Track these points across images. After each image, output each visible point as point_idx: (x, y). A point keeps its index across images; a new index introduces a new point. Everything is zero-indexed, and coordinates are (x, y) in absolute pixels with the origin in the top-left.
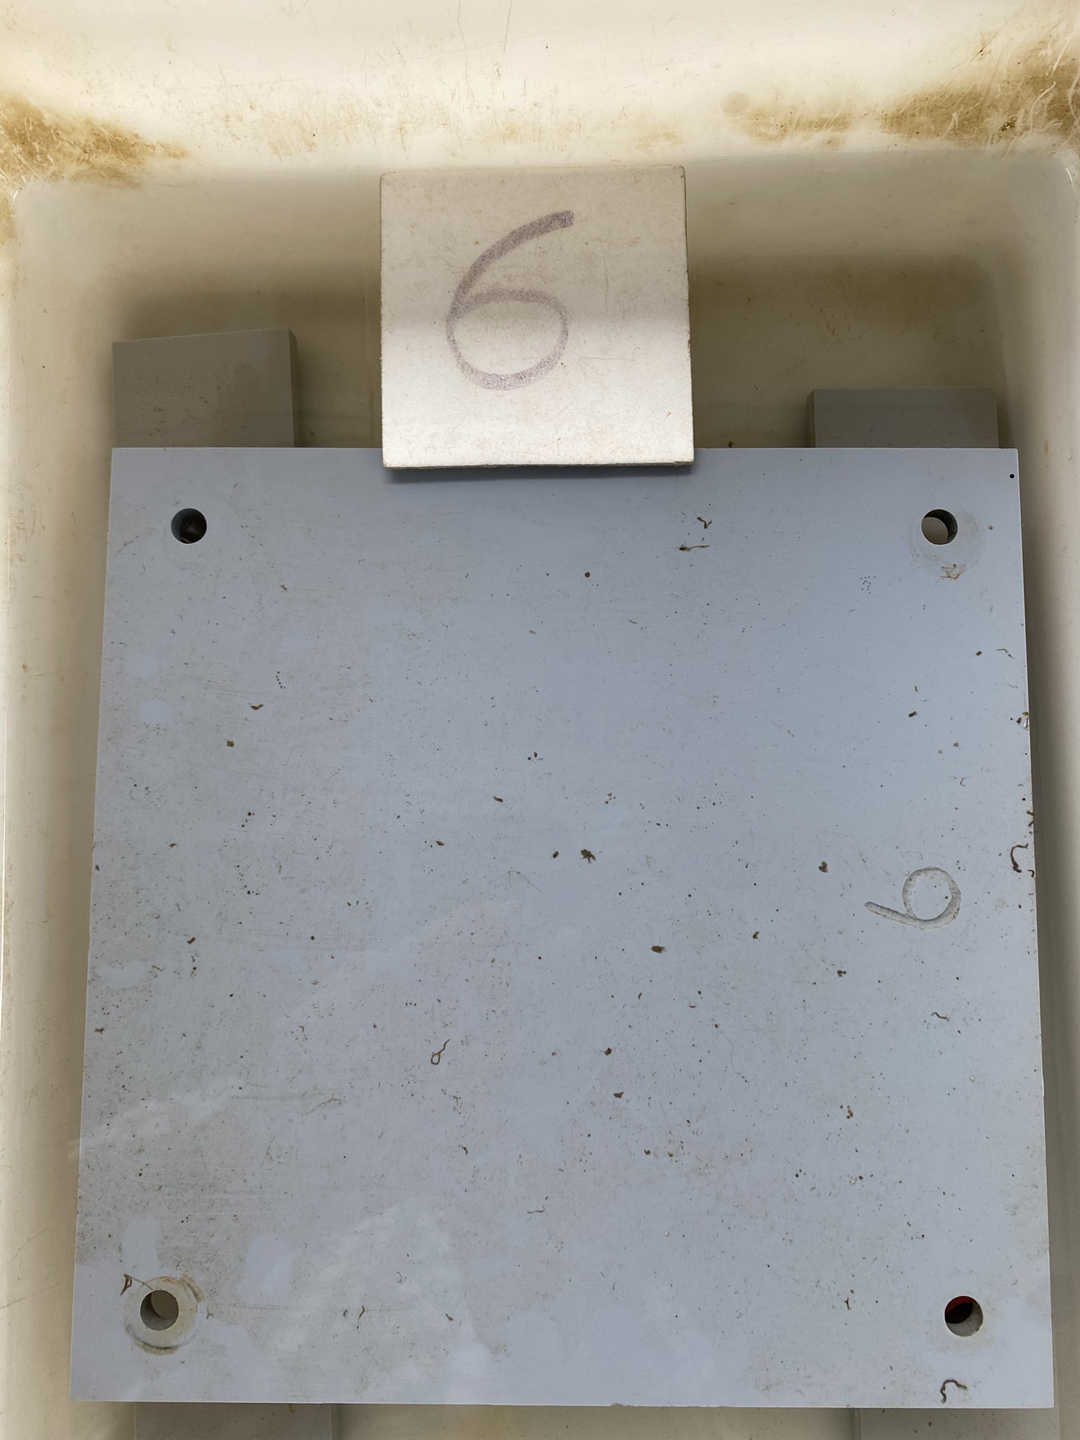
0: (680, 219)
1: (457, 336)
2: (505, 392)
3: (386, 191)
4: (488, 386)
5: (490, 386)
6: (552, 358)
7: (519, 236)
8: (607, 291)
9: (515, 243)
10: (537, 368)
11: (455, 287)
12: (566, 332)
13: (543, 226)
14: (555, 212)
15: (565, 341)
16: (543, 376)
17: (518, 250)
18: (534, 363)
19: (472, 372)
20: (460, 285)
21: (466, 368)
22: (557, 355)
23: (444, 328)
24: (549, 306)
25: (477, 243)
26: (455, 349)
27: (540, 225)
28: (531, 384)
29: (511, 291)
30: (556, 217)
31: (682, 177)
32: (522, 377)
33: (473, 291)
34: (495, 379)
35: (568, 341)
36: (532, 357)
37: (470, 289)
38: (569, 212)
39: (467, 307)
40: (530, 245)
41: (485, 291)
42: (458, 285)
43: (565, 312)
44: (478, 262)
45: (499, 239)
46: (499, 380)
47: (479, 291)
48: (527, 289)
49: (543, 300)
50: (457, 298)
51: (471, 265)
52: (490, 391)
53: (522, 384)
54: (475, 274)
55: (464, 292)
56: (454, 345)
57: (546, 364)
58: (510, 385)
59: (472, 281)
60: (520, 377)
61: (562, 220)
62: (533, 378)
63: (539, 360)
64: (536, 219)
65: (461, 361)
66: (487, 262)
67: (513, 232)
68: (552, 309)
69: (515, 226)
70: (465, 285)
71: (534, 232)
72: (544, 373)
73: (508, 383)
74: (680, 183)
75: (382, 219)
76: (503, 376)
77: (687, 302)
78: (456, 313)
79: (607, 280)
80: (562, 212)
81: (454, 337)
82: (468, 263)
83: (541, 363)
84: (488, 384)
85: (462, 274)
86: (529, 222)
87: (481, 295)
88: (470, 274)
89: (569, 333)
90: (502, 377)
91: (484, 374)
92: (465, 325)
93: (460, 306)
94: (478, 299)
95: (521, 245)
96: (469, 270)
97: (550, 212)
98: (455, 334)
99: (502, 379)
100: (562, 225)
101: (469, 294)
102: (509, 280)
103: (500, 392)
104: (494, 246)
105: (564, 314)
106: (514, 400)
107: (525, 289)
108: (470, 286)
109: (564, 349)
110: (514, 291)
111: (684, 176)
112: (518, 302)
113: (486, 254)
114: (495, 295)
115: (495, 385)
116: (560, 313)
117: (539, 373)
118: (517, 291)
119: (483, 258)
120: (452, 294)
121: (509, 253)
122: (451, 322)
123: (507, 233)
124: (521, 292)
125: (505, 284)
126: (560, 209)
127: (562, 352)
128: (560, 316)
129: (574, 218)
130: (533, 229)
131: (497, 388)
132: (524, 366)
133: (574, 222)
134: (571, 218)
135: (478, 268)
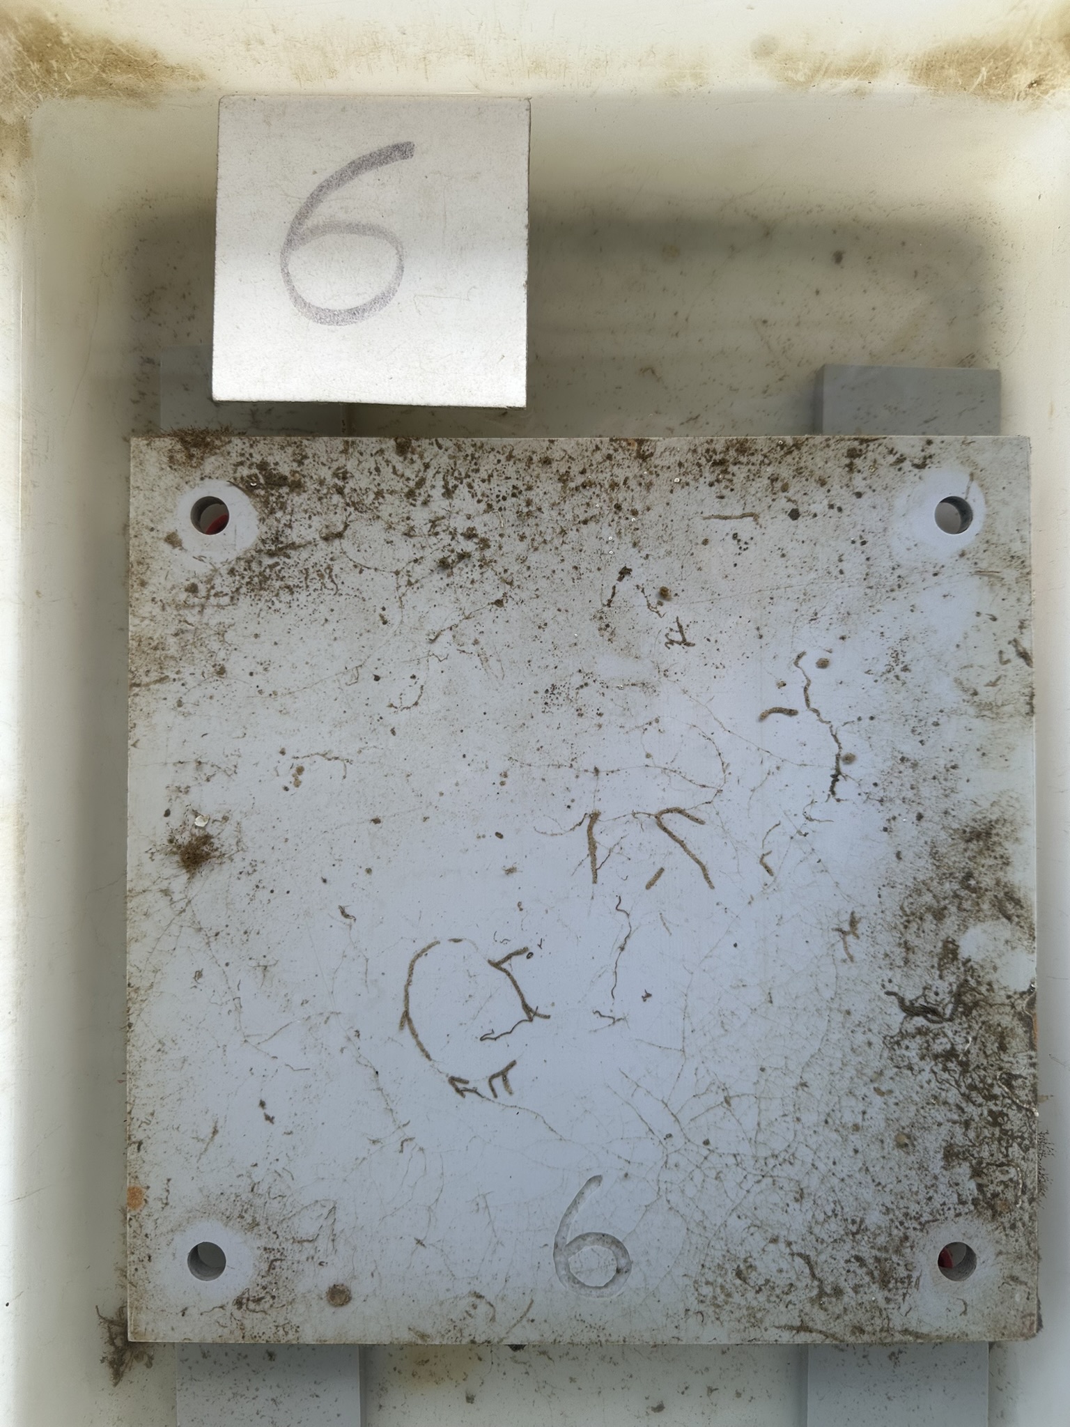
0: (523, 154)
1: (290, 269)
2: (338, 327)
3: (225, 115)
4: (321, 321)
5: (323, 320)
6: (386, 295)
7: (358, 167)
8: (445, 227)
9: (353, 174)
10: (371, 303)
11: (291, 218)
12: (401, 268)
13: (383, 157)
14: (396, 143)
15: (400, 277)
16: (377, 312)
17: (356, 180)
18: (368, 298)
19: (305, 306)
20: (296, 216)
21: (298, 300)
22: (392, 291)
23: (279, 260)
24: (385, 241)
25: (315, 173)
26: (288, 282)
27: (380, 155)
28: (364, 320)
29: (348, 223)
30: (396, 147)
31: (527, 109)
32: (356, 312)
33: (309, 223)
34: (328, 314)
35: (404, 277)
36: (363, 293)
37: (306, 220)
38: (410, 142)
39: (303, 239)
40: (368, 177)
41: (321, 223)
42: (294, 216)
43: (402, 247)
44: (316, 193)
45: (338, 168)
46: (332, 315)
47: (315, 223)
48: (364, 222)
49: (380, 235)
50: (293, 231)
51: (308, 196)
52: (326, 327)
53: (354, 320)
54: (312, 205)
56: (288, 278)
57: (381, 300)
58: (342, 321)
59: (308, 212)
60: (354, 313)
61: (403, 150)
62: (366, 314)
63: (373, 296)
64: (376, 150)
65: (294, 295)
66: (325, 193)
67: (353, 162)
68: (389, 245)
69: (353, 154)
70: (301, 216)
71: (373, 163)
72: (377, 309)
73: (340, 319)
74: (525, 115)
75: (220, 144)
76: (336, 311)
77: (526, 242)
78: (291, 245)
79: (445, 215)
80: (402, 142)
81: (288, 269)
82: (305, 194)
83: (375, 299)
84: (321, 318)
85: (299, 205)
86: (369, 152)
87: (317, 227)
88: (307, 205)
89: (404, 269)
91: (317, 308)
92: (299, 258)
93: (295, 237)
94: (316, 231)
95: (360, 176)
96: (305, 200)
97: (390, 142)
98: (289, 267)
99: (335, 314)
100: (402, 156)
101: (305, 227)
102: (346, 212)
103: (332, 327)
104: (332, 177)
105: (400, 249)
106: (346, 336)
107: (362, 222)
108: (306, 217)
109: (399, 285)
110: (350, 224)
111: (529, 109)
112: (354, 236)
113: (324, 184)
114: (332, 227)
115: (328, 320)
116: (397, 248)
117: (373, 309)
118: (354, 225)
119: (321, 188)
120: (289, 226)
121: (347, 185)
122: (286, 254)
123: (345, 164)
124: (358, 225)
125: (342, 216)
126: (402, 139)
127: (396, 287)
128: (396, 251)
129: (415, 149)
130: (373, 160)
131: (329, 323)
132: (357, 302)
133: (414, 154)
134: (411, 150)
135: (315, 199)
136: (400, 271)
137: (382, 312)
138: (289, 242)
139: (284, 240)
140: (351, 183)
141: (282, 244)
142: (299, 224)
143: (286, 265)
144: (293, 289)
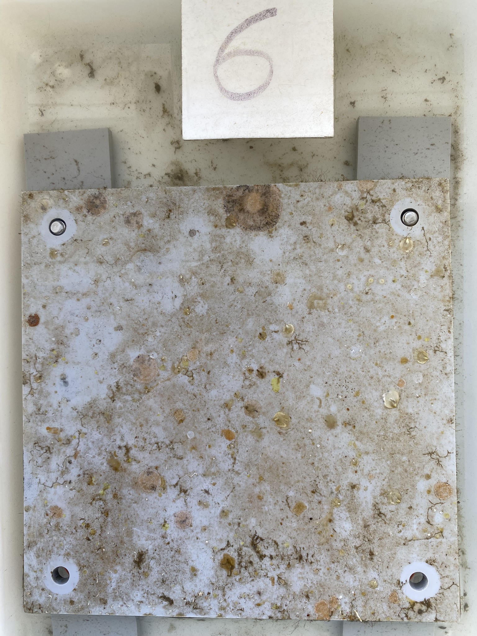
1: (218, 74)
2: (242, 102)
4: (234, 99)
6: (265, 85)
7: (250, 22)
8: (293, 50)
9: (247, 25)
10: (258, 90)
11: (217, 49)
13: (262, 16)
14: (268, 9)
15: (271, 76)
16: (260, 94)
17: (249, 29)
18: (256, 87)
19: (226, 92)
21: (223, 90)
22: (268, 83)
23: (213, 70)
24: (264, 58)
25: (229, 26)
26: (217, 81)
27: (260, 15)
28: (254, 98)
29: (245, 50)
30: (268, 11)
33: (227, 51)
34: (237, 95)
35: (273, 76)
36: (254, 84)
37: (225, 50)
38: (275, 8)
39: (224, 59)
40: (255, 26)
41: (233, 51)
42: (219, 48)
44: (230, 36)
45: (240, 23)
47: (230, 51)
48: (253, 50)
49: (261, 55)
50: (219, 55)
51: (226, 37)
52: (236, 102)
53: (250, 98)
54: (228, 42)
56: (217, 79)
57: (262, 88)
58: (244, 98)
59: (226, 46)
60: (249, 95)
61: (271, 12)
62: (255, 95)
64: (258, 12)
65: (220, 86)
66: (234, 35)
67: (247, 19)
68: (265, 60)
69: (248, 15)
70: (223, 48)
71: (257, 20)
72: (261, 92)
75: (182, 13)
76: (241, 94)
77: (333, 55)
78: (218, 63)
79: (293, 44)
80: (271, 8)
82: (224, 37)
83: (260, 87)
85: (221, 42)
86: (255, 14)
87: (231, 53)
88: (226, 42)
89: (273, 72)
91: (232, 93)
92: (222, 68)
93: (220, 58)
94: (229, 55)
95: (251, 26)
96: (224, 40)
97: (266, 9)
99: (240, 96)
100: (271, 15)
101: (225, 53)
102: (245, 45)
103: (239, 102)
104: (237, 27)
105: (271, 62)
106: (246, 106)
108: (225, 48)
112: (248, 56)
114: (237, 53)
115: (237, 98)
116: (269, 62)
117: (259, 92)
118: (248, 51)
119: (232, 33)
120: (217, 53)
121: (245, 31)
122: (216, 67)
123: (243, 20)
124: (250, 51)
125: (242, 47)
127: (270, 81)
129: (277, 11)
130: (257, 18)
131: (238, 100)
132: (251, 89)
133: (277, 14)
134: (275, 12)
135: (229, 39)
136: (271, 73)
138: (217, 60)
139: (215, 60)
140: (247, 30)
141: (214, 62)
142: (222, 52)
143: (216, 72)
144: (219, 84)
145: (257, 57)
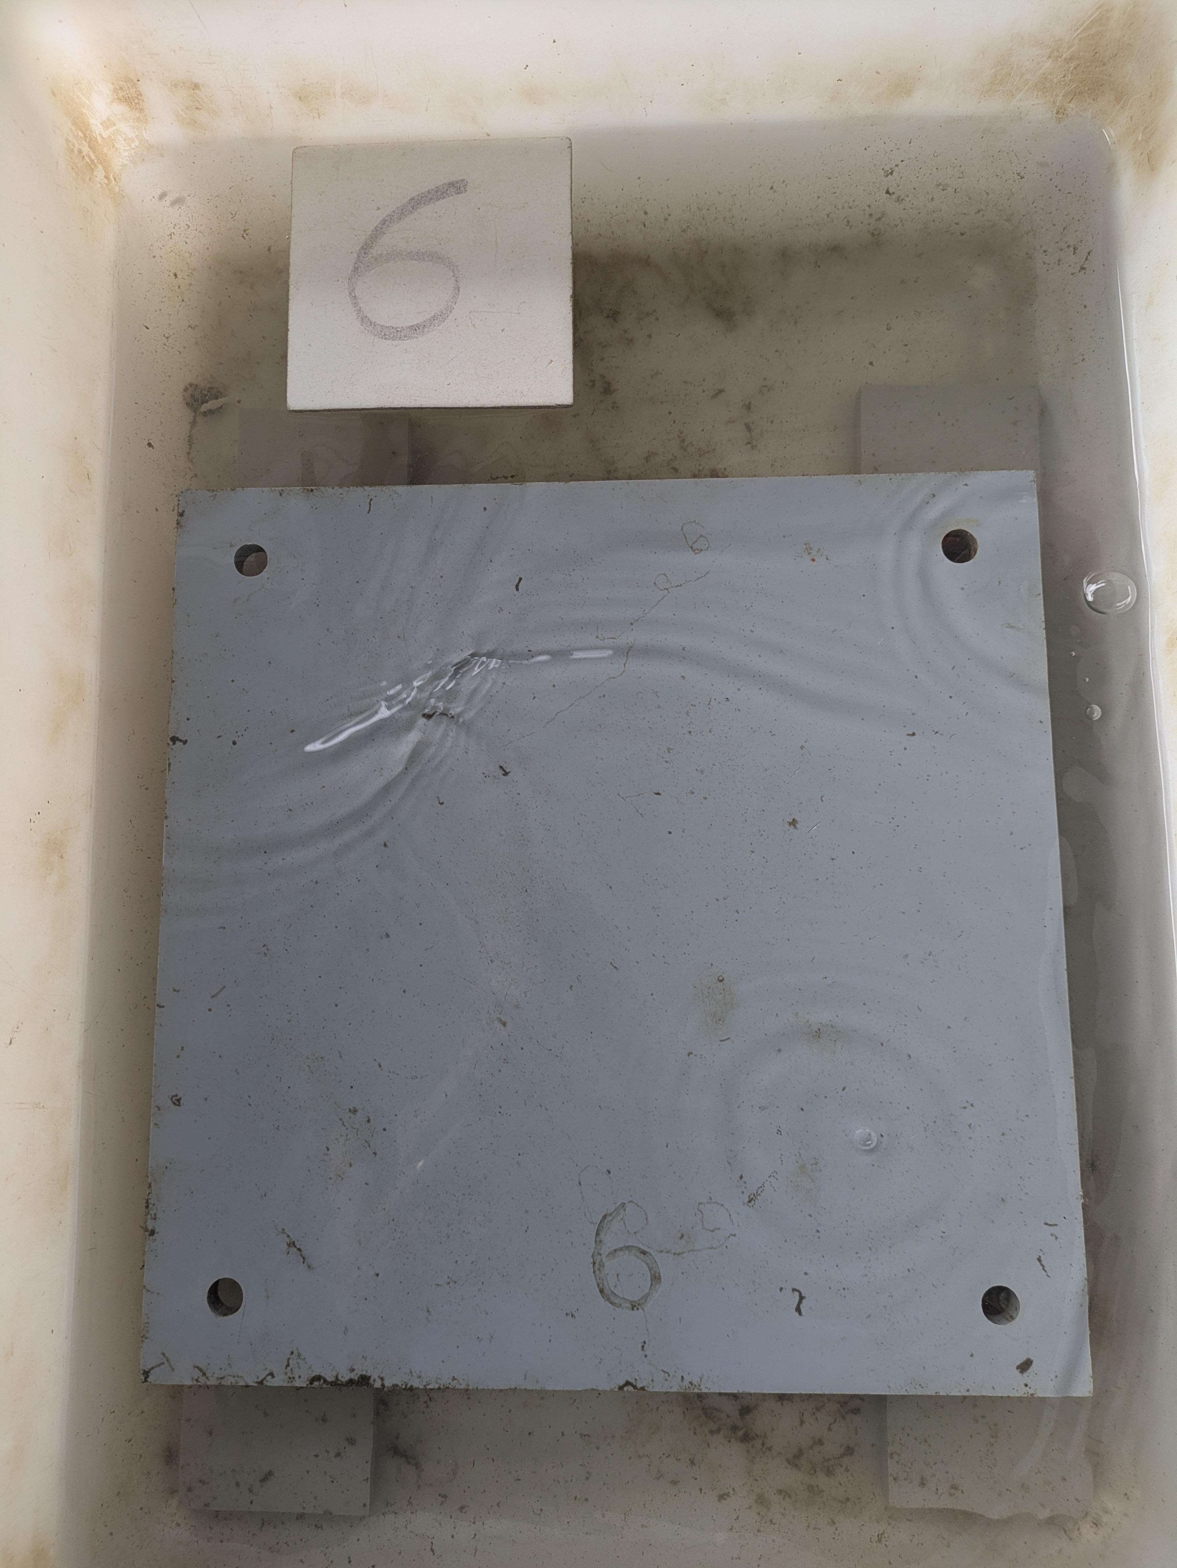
2: (401, 342)
4: (385, 337)
5: (387, 337)
6: (444, 312)
7: (416, 203)
8: (497, 251)
9: (413, 207)
10: (431, 320)
11: (358, 248)
12: (457, 289)
13: (439, 193)
14: (451, 180)
15: (457, 297)
16: (436, 327)
17: (416, 215)
18: (428, 316)
19: (371, 324)
20: (362, 246)
21: (364, 320)
22: (449, 309)
23: (347, 286)
24: (443, 266)
25: (379, 209)
26: (355, 304)
27: (437, 192)
28: (424, 335)
29: (408, 251)
30: (452, 184)
31: (569, 147)
32: (417, 328)
33: (374, 252)
34: (392, 331)
35: (460, 296)
36: (424, 311)
37: (371, 250)
38: (464, 180)
39: (368, 266)
40: (426, 210)
41: (385, 253)
42: (360, 247)
43: (458, 270)
44: (380, 226)
45: (399, 205)
46: (395, 331)
47: (379, 252)
49: (438, 260)
50: (359, 260)
51: (373, 228)
52: (389, 342)
53: (416, 335)
54: (376, 237)
55: (365, 253)
56: (355, 301)
57: (438, 318)
58: (405, 336)
59: (373, 243)
60: (416, 329)
61: (457, 187)
62: (426, 329)
63: (432, 314)
64: (433, 187)
65: (361, 314)
66: (388, 226)
67: (413, 199)
68: (446, 268)
69: (413, 193)
70: (366, 248)
71: (431, 199)
72: (436, 325)
73: (403, 334)
74: (567, 153)
76: (399, 327)
77: (571, 261)
78: (358, 272)
79: (496, 242)
80: (457, 180)
81: (355, 293)
82: (370, 228)
83: (434, 316)
84: (385, 335)
85: (364, 237)
86: (427, 190)
87: (381, 255)
88: (372, 237)
89: (460, 289)
90: (398, 329)
91: (382, 326)
92: (365, 283)
93: (362, 265)
94: (380, 259)
95: (419, 210)
96: (370, 233)
97: (446, 181)
98: (356, 291)
99: (398, 331)
100: (457, 192)
101: (370, 255)
102: (407, 242)
103: (396, 343)
104: (394, 212)
105: (456, 272)
106: (408, 350)
107: (422, 250)
108: (371, 247)
109: (456, 303)
110: (411, 252)
111: (570, 147)
112: (414, 262)
113: (387, 218)
114: (393, 255)
115: (391, 336)
116: (453, 271)
117: (432, 325)
118: (414, 252)
119: (384, 222)
120: (355, 255)
121: (407, 218)
122: (353, 280)
123: (406, 200)
124: (417, 253)
125: (403, 246)
126: (455, 177)
127: (454, 306)
128: (452, 274)
129: (469, 185)
130: (430, 196)
131: (393, 339)
132: (419, 320)
133: (468, 189)
134: (465, 186)
135: (378, 232)
136: (457, 292)
137: (439, 328)
138: (356, 269)
139: (351, 268)
140: (412, 216)
141: (350, 272)
143: (353, 290)
144: (359, 310)
145: (431, 263)
